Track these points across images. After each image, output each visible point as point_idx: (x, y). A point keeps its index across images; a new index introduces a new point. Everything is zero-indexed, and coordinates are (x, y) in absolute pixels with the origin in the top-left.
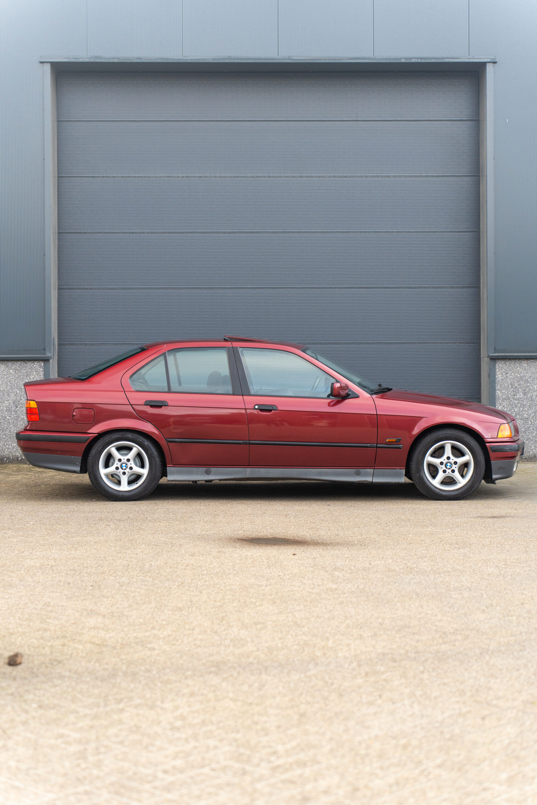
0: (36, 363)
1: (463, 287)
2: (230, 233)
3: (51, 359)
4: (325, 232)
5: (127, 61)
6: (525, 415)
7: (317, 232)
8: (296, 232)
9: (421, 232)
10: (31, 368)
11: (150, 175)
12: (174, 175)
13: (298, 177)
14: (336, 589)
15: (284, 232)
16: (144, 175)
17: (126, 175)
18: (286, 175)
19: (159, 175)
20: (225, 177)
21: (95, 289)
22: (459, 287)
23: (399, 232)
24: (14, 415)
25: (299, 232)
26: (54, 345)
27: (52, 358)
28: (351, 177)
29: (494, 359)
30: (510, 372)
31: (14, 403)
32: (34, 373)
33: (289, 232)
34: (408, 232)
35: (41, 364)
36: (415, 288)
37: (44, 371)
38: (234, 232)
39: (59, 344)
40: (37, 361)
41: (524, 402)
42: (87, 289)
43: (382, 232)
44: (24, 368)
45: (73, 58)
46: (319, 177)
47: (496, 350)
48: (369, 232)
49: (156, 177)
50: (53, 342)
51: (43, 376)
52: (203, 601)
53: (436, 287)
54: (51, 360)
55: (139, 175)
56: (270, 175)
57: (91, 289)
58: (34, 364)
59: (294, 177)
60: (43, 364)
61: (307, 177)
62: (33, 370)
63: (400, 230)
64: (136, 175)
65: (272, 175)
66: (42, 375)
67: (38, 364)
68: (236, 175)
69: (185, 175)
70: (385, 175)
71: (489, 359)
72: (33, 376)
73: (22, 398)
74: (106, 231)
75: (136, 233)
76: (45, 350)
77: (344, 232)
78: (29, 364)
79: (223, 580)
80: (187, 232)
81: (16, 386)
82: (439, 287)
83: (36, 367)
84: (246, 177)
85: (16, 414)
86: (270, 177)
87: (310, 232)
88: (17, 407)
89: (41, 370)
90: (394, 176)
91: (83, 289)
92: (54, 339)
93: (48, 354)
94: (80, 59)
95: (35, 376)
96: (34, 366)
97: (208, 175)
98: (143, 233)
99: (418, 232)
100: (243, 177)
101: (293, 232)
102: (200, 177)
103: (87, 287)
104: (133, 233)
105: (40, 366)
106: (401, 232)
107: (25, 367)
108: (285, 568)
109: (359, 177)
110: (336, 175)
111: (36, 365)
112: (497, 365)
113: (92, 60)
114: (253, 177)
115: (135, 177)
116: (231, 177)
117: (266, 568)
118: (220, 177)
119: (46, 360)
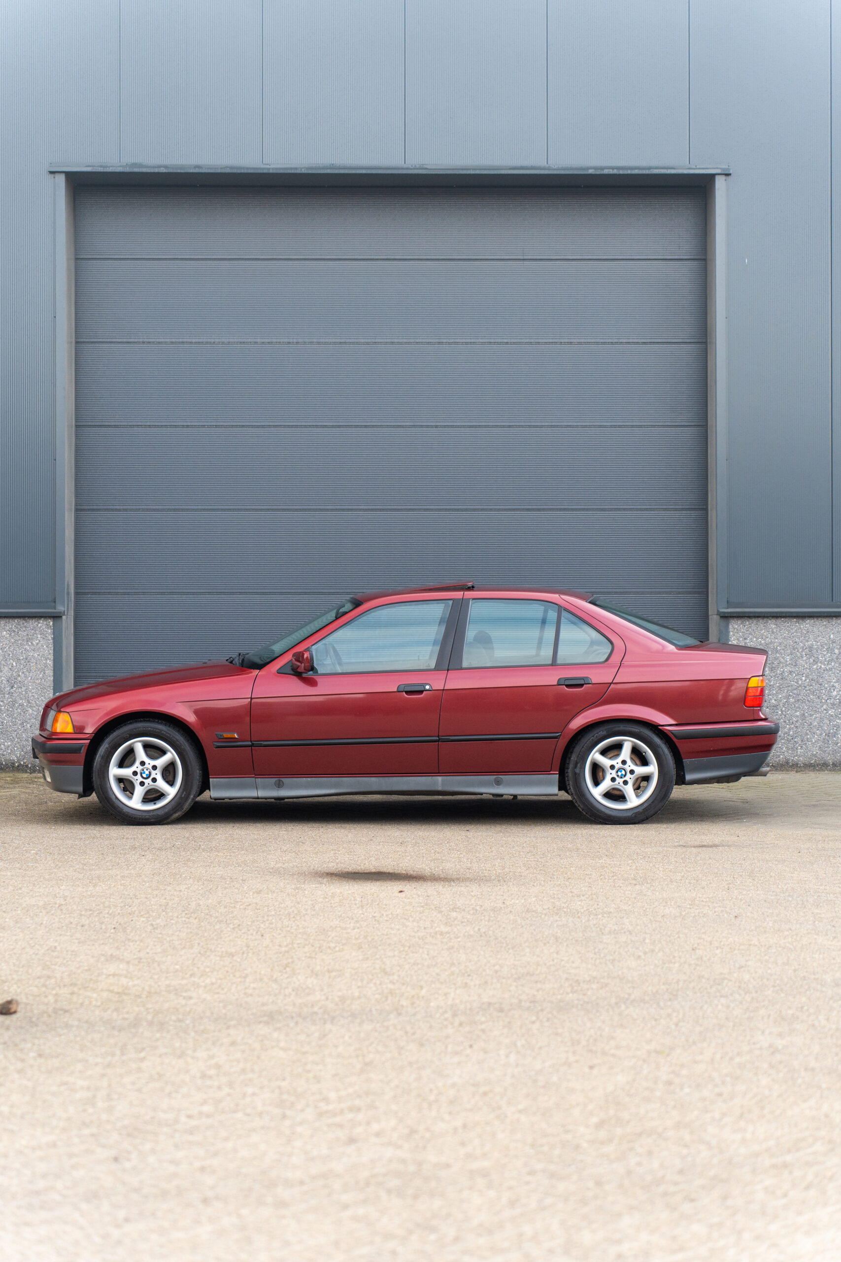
0: (41, 622)
1: (683, 509)
2: (333, 426)
3: (64, 615)
4: (476, 426)
5: (179, 171)
6: (773, 701)
7: (464, 426)
8: (432, 427)
9: (620, 426)
10: (34, 629)
11: (213, 341)
12: (249, 340)
13: (434, 343)
14: (448, 933)
15: (414, 426)
16: (204, 340)
17: (178, 340)
18: (417, 341)
19: (228, 340)
20: (325, 343)
21: (131, 510)
22: (676, 510)
23: (586, 426)
24: (8, 698)
25: (436, 426)
26: (68, 594)
27: (66, 614)
28: (514, 343)
29: (726, 617)
30: (751, 636)
31: (8, 681)
32: (39, 636)
33: (422, 426)
34: (600, 426)
35: (49, 622)
36: (611, 510)
37: (54, 633)
38: (339, 426)
39: (76, 593)
40: (43, 619)
41: (770, 682)
42: (119, 510)
43: (561, 426)
44: (24, 629)
45: (98, 166)
46: (466, 343)
47: (729, 604)
48: (542, 426)
49: (223, 343)
50: (68, 589)
51: (51, 641)
52: (264, 945)
53: (641, 510)
54: (64, 617)
55: (197, 340)
56: (393, 341)
57: (125, 510)
58: (39, 623)
59: (429, 343)
60: (51, 623)
61: (449, 343)
62: (37, 632)
63: (588, 424)
64: (194, 341)
65: (396, 341)
66: (50, 639)
67: (45, 623)
68: (343, 341)
69: (267, 340)
70: (566, 341)
71: (718, 617)
72: (37, 641)
73: (20, 674)
74: (148, 424)
75: (192, 426)
76: (55, 602)
77: (504, 426)
78: (32, 623)
79: (296, 922)
80: (269, 426)
81: (11, 655)
82: (646, 509)
83: (41, 627)
84: (357, 343)
85: (11, 698)
86: (392, 343)
87: (452, 426)
88: (12, 687)
89: (50, 631)
90: (580, 343)
91: (112, 510)
92: (68, 586)
93: (60, 608)
94: (109, 167)
95: (40, 641)
96: (39, 625)
97: (300, 340)
98: (203, 426)
99: (615, 426)
100: (353, 343)
101: (427, 426)
102: (289, 343)
103: (118, 507)
104: (188, 426)
105: (48, 626)
106: (590, 426)
107: (25, 627)
108: (384, 908)
109: (526, 343)
110: (492, 341)
111: (42, 624)
112: (730, 627)
113: (128, 170)
114: (368, 343)
115: (191, 343)
116: (335, 343)
117: (358, 908)
118: (319, 343)
119: (56, 617)
